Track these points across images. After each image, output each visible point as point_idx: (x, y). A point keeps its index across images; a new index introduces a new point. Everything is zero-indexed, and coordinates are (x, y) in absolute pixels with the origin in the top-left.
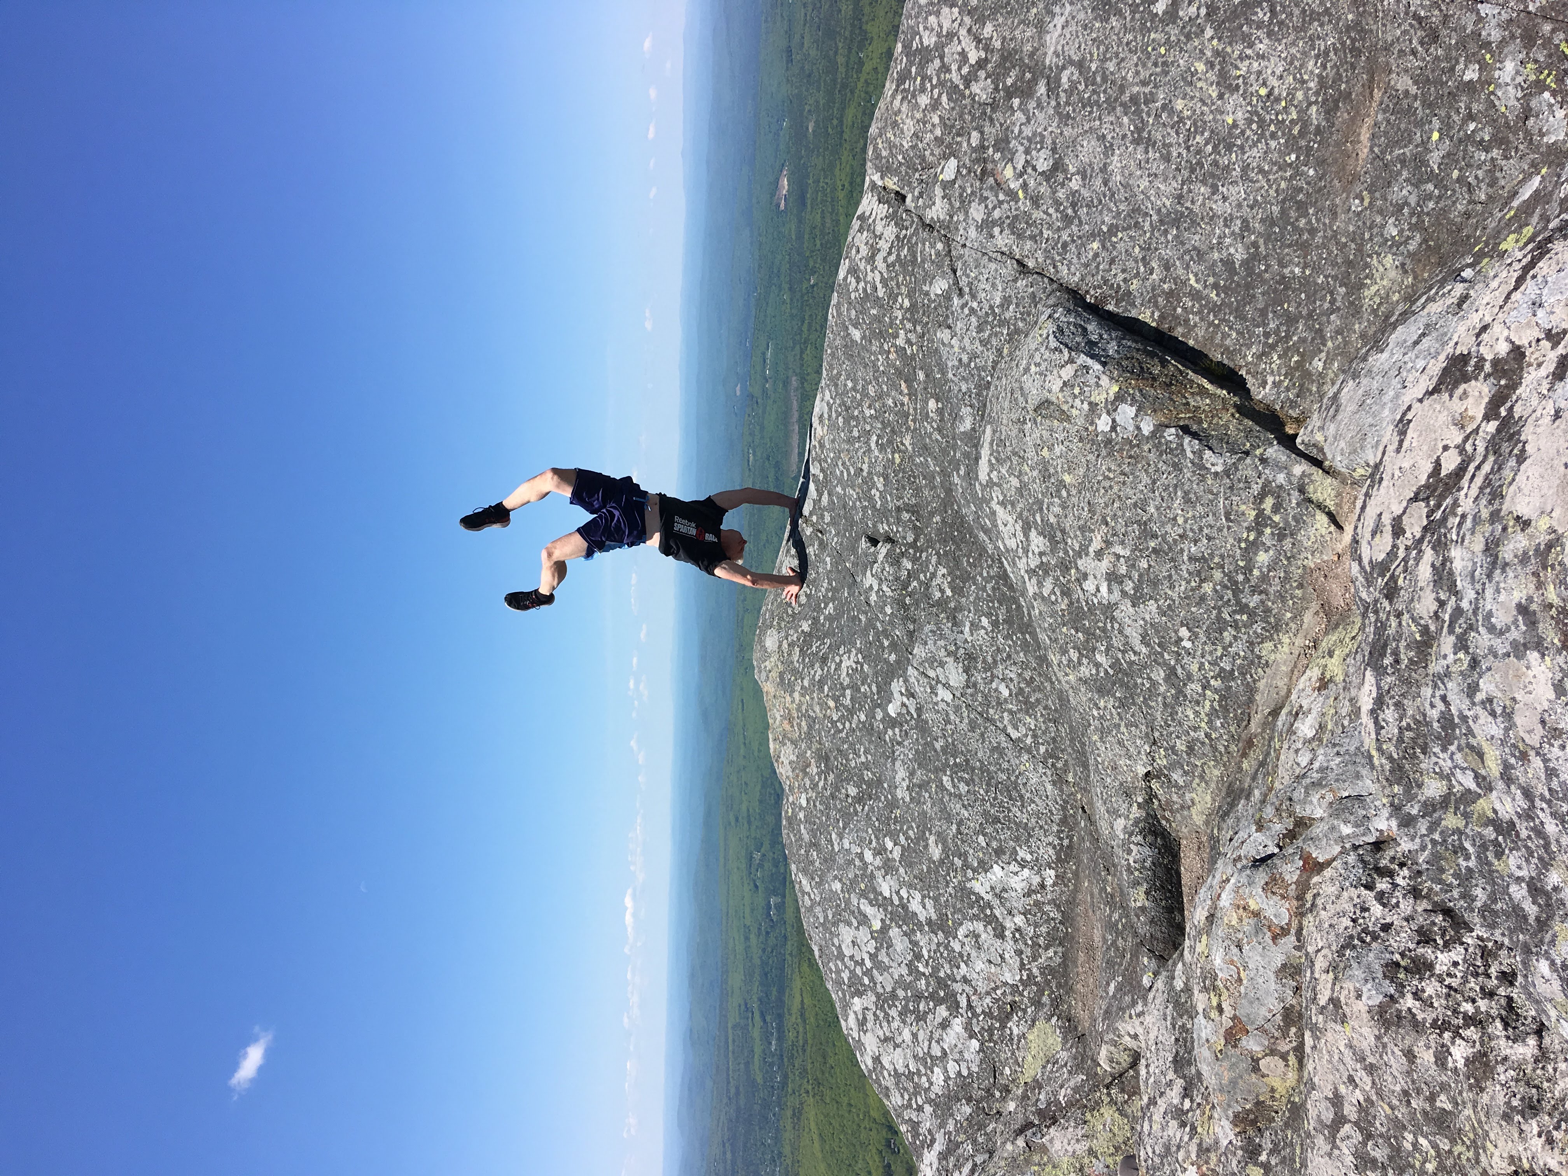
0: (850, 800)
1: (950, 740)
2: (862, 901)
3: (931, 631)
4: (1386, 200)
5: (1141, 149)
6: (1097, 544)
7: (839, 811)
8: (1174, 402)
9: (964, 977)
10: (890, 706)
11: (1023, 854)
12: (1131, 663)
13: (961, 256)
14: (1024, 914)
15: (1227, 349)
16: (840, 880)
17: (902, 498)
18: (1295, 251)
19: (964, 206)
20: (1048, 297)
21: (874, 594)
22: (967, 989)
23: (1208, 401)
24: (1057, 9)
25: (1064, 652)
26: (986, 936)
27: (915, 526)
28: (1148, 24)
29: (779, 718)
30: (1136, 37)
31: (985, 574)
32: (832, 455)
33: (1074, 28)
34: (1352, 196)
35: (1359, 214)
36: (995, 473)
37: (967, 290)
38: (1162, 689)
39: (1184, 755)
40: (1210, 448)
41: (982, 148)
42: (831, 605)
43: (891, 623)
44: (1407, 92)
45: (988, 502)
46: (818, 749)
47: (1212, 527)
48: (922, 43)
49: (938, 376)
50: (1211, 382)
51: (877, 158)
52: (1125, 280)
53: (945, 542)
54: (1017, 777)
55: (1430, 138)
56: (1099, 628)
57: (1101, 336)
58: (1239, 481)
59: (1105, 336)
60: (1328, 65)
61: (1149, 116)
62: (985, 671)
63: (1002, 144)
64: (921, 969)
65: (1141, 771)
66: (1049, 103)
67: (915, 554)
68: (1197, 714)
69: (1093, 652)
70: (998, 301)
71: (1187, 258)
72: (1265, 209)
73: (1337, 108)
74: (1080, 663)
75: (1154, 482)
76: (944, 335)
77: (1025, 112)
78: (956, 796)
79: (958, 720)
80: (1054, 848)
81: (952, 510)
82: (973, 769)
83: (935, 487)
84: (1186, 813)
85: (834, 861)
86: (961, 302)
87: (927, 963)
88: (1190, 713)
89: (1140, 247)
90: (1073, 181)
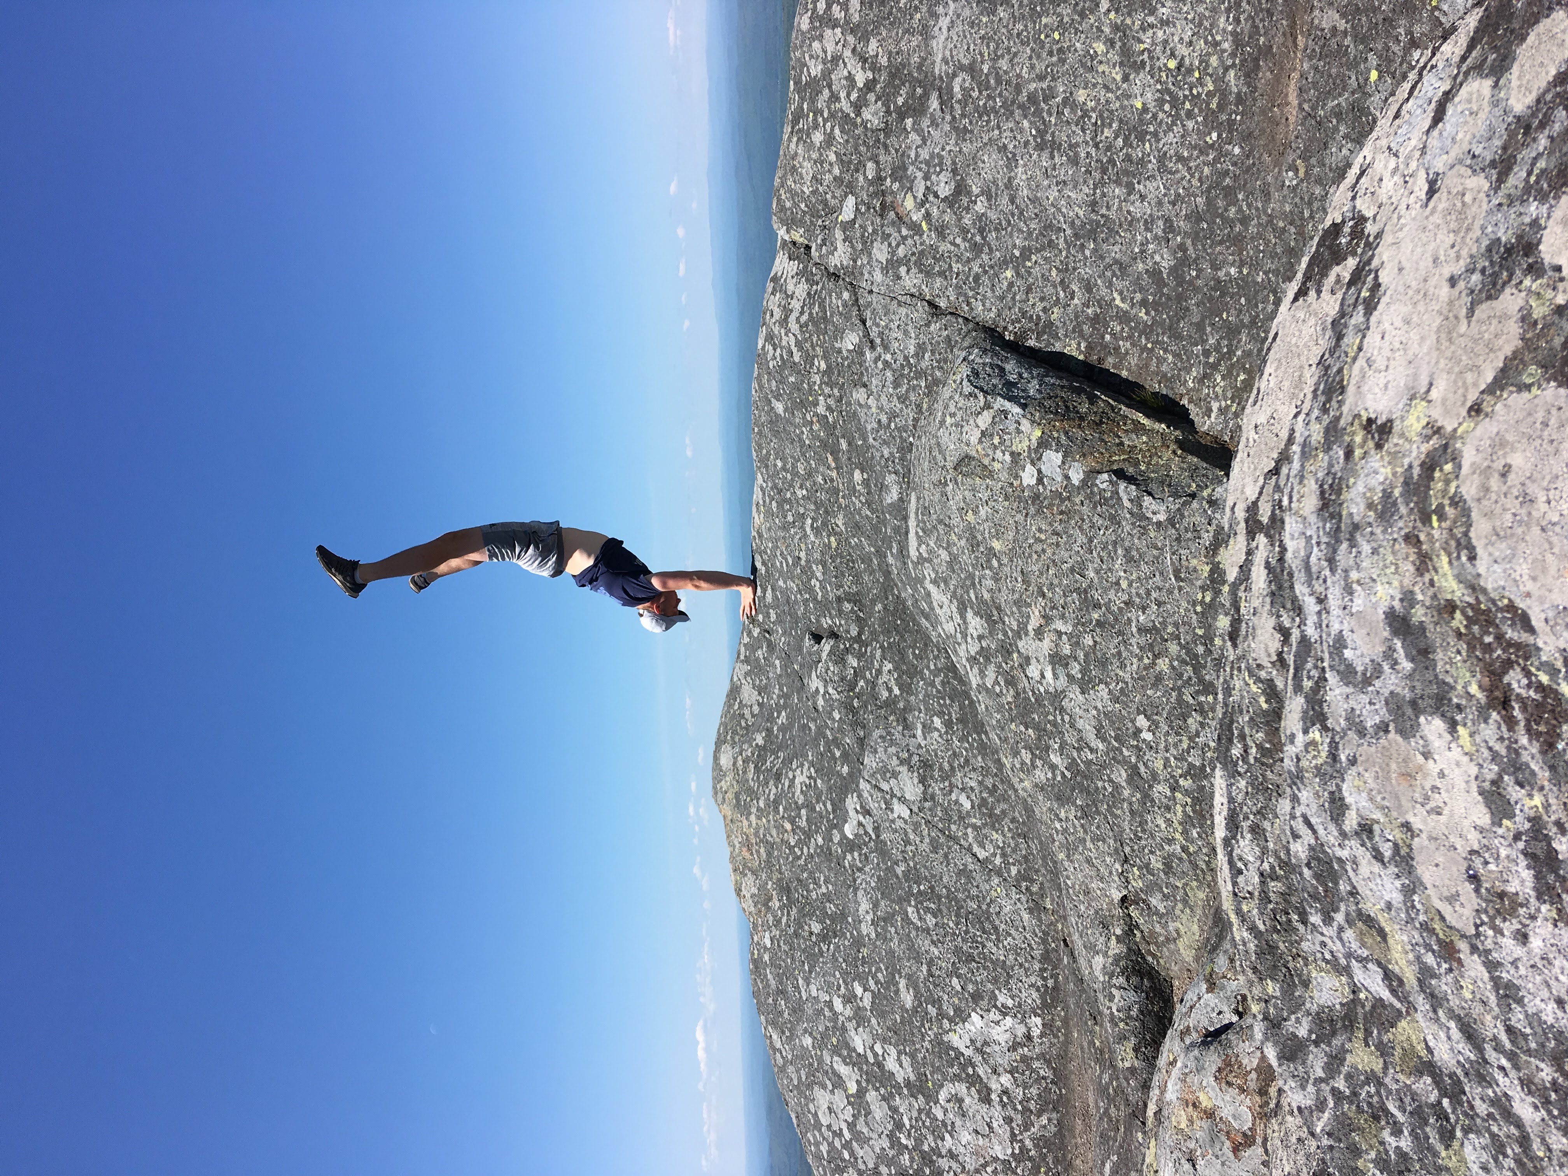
0: (814, 938)
1: (912, 864)
2: (836, 1058)
3: (880, 737)
4: (1324, 165)
5: (1045, 155)
6: (1035, 622)
7: (804, 951)
8: (1106, 443)
9: (950, 1151)
10: (847, 826)
11: (1003, 999)
12: (1089, 763)
13: (870, 304)
14: (1010, 1072)
15: (1165, 375)
16: (811, 1034)
17: (842, 586)
18: (1228, 248)
19: (867, 250)
20: (963, 340)
21: (821, 698)
22: (955, 1165)
23: (1144, 438)
24: (940, 10)
25: (1016, 753)
26: (971, 1101)
27: (858, 617)
28: (1038, 8)
29: (738, 845)
30: (1026, 26)
31: (932, 667)
32: (770, 545)
33: (961, 27)
34: (1284, 169)
35: (1294, 189)
36: (924, 546)
37: (878, 341)
38: (1126, 793)
39: (1162, 874)
40: (1150, 494)
41: (880, 179)
42: (783, 713)
43: (841, 730)
44: (1334, 29)
45: (920, 581)
46: (779, 880)
47: (1160, 589)
48: (810, 76)
49: (860, 443)
50: (1148, 416)
51: (781, 211)
52: (1045, 310)
53: (887, 632)
54: (989, 905)
55: (1367, 79)
56: (1049, 722)
57: (1020, 375)
58: (1187, 530)
59: (1025, 375)
60: (1242, 18)
61: (1050, 114)
62: (943, 780)
63: (899, 172)
64: (904, 1141)
65: (1117, 896)
66: (943, 119)
67: (860, 650)
68: (1170, 823)
69: (1047, 751)
70: (912, 350)
71: (1109, 274)
72: (1189, 203)
73: (1257, 67)
74: (1034, 767)
75: (1091, 541)
76: (860, 395)
77: (919, 131)
78: (923, 930)
79: (918, 839)
80: (1038, 990)
81: (893, 595)
82: (939, 897)
83: (874, 571)
84: (1172, 946)
85: (803, 1011)
86: (875, 354)
87: (909, 1134)
88: (1160, 821)
89: (1057, 269)
90: (979, 203)
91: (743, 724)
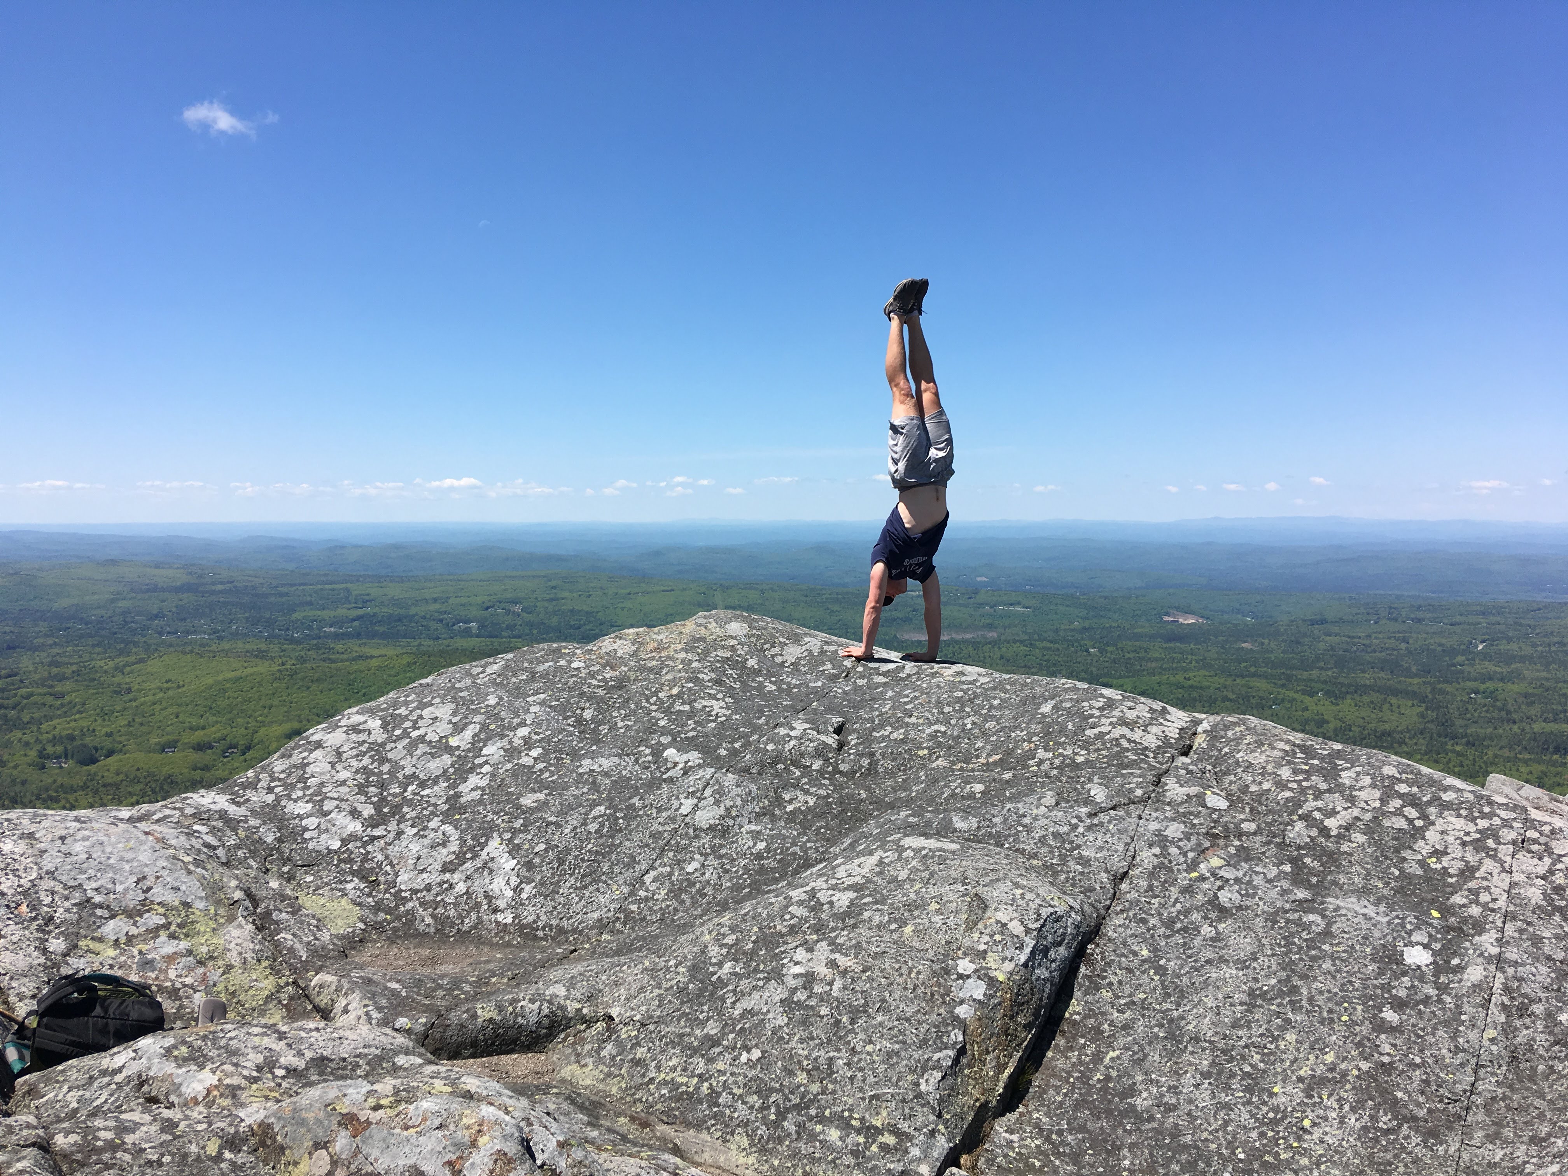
0: (578, 712)
1: (641, 813)
2: (478, 726)
3: (750, 791)
5: (1244, 998)
6: (843, 961)
7: (568, 701)
8: (989, 1039)
9: (403, 832)
10: (675, 751)
11: (528, 889)
12: (723, 999)
13: (1129, 815)
14: (467, 892)
15: (1045, 1092)
16: (498, 704)
17: (883, 758)
18: (1146, 1160)
19: (1179, 817)
20: (1091, 904)
21: (786, 732)
22: (391, 836)
23: (991, 1073)
24: (1382, 908)
25: (733, 929)
26: (444, 854)
27: (855, 772)
28: (1371, 1003)
29: (659, 638)
30: (1357, 990)
31: (809, 845)
32: (924, 686)
33: (1364, 926)
36: (912, 854)
37: (1096, 821)
38: (698, 1032)
39: (631, 1056)
40: (943, 1078)
41: (1240, 835)
42: (774, 688)
43: (758, 750)
45: (882, 847)
46: (629, 678)
47: (864, 1081)
48: (1343, 770)
49: (1007, 793)
50: (1011, 1076)
51: (1225, 726)
52: (1111, 984)
53: (841, 803)
54: (605, 882)
56: (758, 965)
57: (1054, 961)
58: (911, 1109)
59: (1053, 965)
61: (1278, 1005)
62: (711, 847)
63: (1244, 855)
64: (410, 788)
65: (614, 1012)
66: (1287, 902)
67: (827, 772)
68: (674, 1069)
69: (733, 960)
70: (1085, 853)
71: (1136, 1048)
72: (1188, 1128)
74: (722, 946)
75: (908, 1020)
76: (1049, 799)
77: (1278, 878)
78: (585, 820)
79: (661, 820)
80: (535, 922)
81: (873, 810)
82: (612, 836)
83: (896, 791)
84: (573, 1058)
85: (517, 697)
86: (1083, 816)
87: (415, 794)
88: (674, 1062)
89: (1145, 999)
90: (1210, 929)
91: (766, 646)
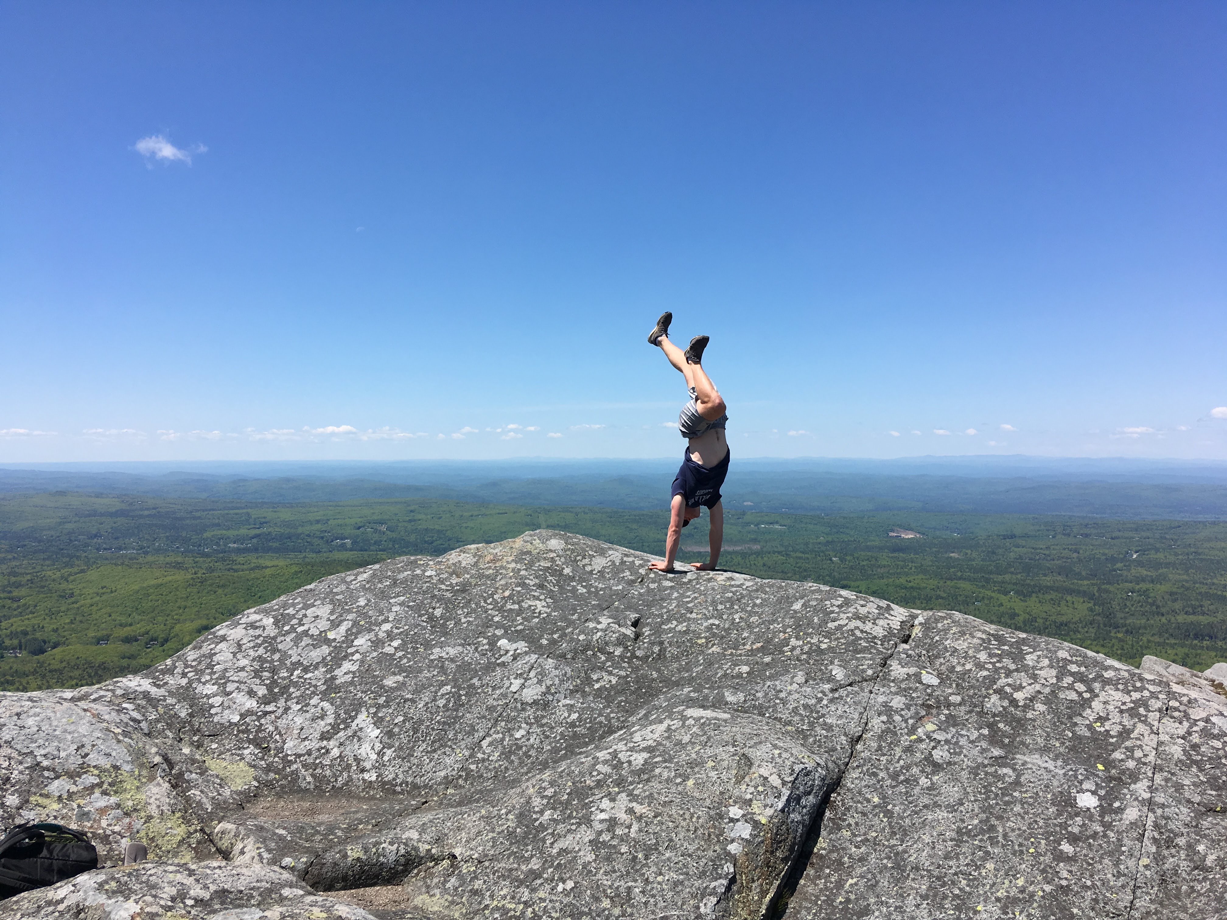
0: (431, 610)
1: (479, 691)
2: (351, 623)
3: (566, 673)
5: (953, 835)
6: (639, 809)
7: (422, 602)
8: (754, 870)
9: (289, 708)
10: (506, 641)
11: (389, 753)
12: (544, 841)
13: (862, 690)
14: (340, 756)
15: (799, 912)
16: (367, 605)
17: (670, 646)
19: (901, 692)
20: (833, 761)
21: (594, 625)
22: (280, 711)
23: (756, 898)
24: (1059, 763)
25: (552, 784)
26: (322, 725)
27: (649, 657)
28: (1052, 838)
29: (495, 552)
30: (1041, 828)
31: (612, 715)
32: (702, 588)
33: (1046, 777)
36: (693, 722)
37: (837, 695)
38: (523, 867)
39: (470, 888)
40: (718, 902)
41: (948, 705)
42: (585, 590)
43: (572, 640)
45: (670, 717)
46: (470, 583)
47: (655, 905)
48: (1027, 654)
49: (768, 673)
50: (771, 900)
51: (935, 619)
52: (849, 825)
53: (637, 682)
54: (450, 747)
56: (572, 812)
57: (805, 807)
59: (804, 810)
61: (980, 841)
62: (535, 718)
63: (952, 721)
64: (296, 673)
65: (457, 852)
66: (986, 758)
67: (626, 657)
68: (504, 897)
69: (553, 808)
70: (829, 721)
71: (869, 876)
74: (543, 797)
75: (690, 855)
76: (800, 677)
77: (978, 739)
78: (435, 697)
79: (495, 696)
80: (394, 779)
81: (662, 687)
82: (457, 710)
83: (680, 672)
84: (424, 889)
85: (382, 599)
86: (827, 691)
87: (300, 677)
88: (504, 891)
89: (877, 837)
90: (926, 780)
91: (578, 558)
